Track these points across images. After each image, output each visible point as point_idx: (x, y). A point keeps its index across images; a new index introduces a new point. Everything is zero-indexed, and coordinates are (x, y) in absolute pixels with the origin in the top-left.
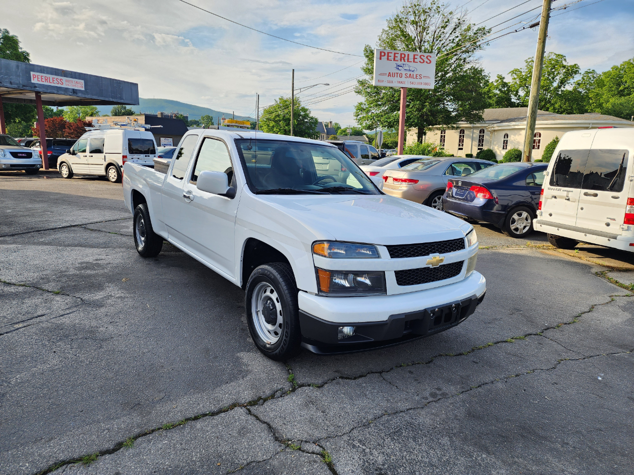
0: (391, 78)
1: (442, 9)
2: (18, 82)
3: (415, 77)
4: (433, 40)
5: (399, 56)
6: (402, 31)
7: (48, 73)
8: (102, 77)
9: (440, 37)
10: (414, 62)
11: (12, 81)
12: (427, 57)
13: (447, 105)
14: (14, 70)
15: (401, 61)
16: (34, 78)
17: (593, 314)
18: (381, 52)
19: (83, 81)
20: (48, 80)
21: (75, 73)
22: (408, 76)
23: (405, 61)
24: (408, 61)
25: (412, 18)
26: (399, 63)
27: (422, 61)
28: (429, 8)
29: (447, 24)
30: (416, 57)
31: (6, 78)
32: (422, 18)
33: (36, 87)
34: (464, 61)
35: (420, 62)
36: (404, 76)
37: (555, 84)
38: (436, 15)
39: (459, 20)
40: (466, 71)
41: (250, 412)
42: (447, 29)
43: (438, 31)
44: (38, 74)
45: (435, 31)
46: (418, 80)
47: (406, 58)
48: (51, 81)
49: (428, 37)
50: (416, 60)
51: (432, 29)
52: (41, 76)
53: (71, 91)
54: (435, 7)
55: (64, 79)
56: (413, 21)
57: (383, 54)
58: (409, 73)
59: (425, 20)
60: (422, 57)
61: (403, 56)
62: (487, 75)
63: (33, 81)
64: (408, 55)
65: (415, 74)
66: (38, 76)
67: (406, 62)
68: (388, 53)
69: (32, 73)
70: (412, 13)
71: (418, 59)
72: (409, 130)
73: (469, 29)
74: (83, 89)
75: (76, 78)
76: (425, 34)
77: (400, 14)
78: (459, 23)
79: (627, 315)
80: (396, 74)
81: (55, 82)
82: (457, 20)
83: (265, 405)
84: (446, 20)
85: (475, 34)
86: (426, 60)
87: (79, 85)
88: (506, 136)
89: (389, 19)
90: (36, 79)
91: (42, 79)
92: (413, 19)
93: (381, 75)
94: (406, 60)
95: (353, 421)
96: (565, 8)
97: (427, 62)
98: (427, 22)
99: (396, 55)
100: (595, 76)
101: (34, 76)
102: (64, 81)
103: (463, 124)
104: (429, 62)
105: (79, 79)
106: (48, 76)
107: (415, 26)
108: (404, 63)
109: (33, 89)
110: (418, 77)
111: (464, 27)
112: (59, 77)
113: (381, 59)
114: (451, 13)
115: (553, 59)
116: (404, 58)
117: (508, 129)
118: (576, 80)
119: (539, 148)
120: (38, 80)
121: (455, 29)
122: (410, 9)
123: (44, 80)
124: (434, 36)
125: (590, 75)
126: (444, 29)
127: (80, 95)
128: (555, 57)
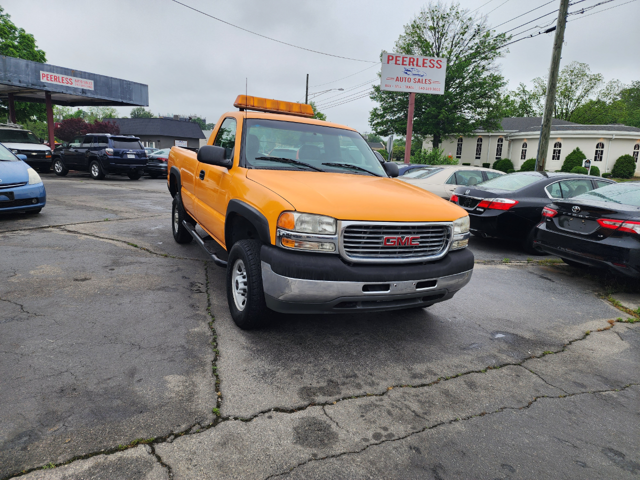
0: (399, 83)
1: (461, 14)
2: (27, 81)
3: (424, 81)
4: (452, 46)
5: (408, 60)
6: (420, 37)
7: (57, 73)
8: (111, 78)
9: (459, 43)
10: (423, 66)
11: (21, 80)
12: (437, 62)
13: (465, 112)
14: (23, 69)
15: (409, 65)
16: (43, 77)
17: (586, 343)
18: (389, 56)
20: (58, 80)
21: (85, 73)
22: (417, 80)
23: (413, 65)
24: (417, 65)
25: (430, 23)
26: (408, 67)
27: (432, 66)
28: (448, 14)
29: (466, 30)
30: (425, 61)
31: (15, 77)
32: (441, 23)
33: (45, 86)
34: (483, 68)
35: (430, 66)
36: (412, 80)
37: (578, 93)
38: (455, 21)
39: (479, 26)
40: (485, 79)
41: (153, 452)
42: (466, 35)
43: (457, 37)
44: (49, 73)
45: (454, 37)
46: (428, 86)
47: (415, 63)
48: (61, 81)
49: (446, 44)
50: (425, 65)
51: (451, 34)
52: (51, 76)
53: (80, 91)
54: (454, 13)
55: (74, 78)
56: (432, 27)
57: (391, 58)
58: (418, 78)
59: (443, 26)
60: (432, 61)
61: (412, 60)
62: (506, 82)
63: (42, 80)
64: (417, 59)
65: (424, 78)
66: (47, 75)
67: (415, 67)
68: (396, 57)
69: (41, 72)
70: (430, 19)
71: (428, 64)
72: (424, 138)
73: (488, 35)
74: (92, 89)
75: (86, 78)
76: (443, 40)
77: (417, 20)
78: (479, 30)
79: (625, 345)
80: (404, 79)
81: (65, 81)
82: (477, 26)
83: (174, 443)
84: (465, 26)
85: (495, 40)
87: (89, 85)
88: (525, 145)
89: (406, 25)
90: (45, 78)
91: (51, 78)
92: (432, 25)
93: (389, 79)
94: (415, 65)
95: (271, 467)
96: (582, 13)
97: (437, 67)
98: (446, 28)
99: (405, 59)
100: (619, 85)
101: (44, 75)
102: (73, 81)
103: (480, 133)
104: (439, 66)
105: (89, 79)
106: (57, 75)
107: (433, 32)
108: (413, 67)
109: (42, 88)
110: (427, 82)
111: (483, 34)
112: (69, 77)
113: (388, 63)
114: (470, 19)
115: (576, 68)
116: (413, 62)
117: (527, 139)
118: (599, 89)
119: (558, 159)
120: (47, 80)
121: (474, 36)
122: (429, 15)
123: (53, 79)
124: (452, 42)
125: (614, 84)
126: (463, 35)
127: (89, 95)
128: (578, 66)
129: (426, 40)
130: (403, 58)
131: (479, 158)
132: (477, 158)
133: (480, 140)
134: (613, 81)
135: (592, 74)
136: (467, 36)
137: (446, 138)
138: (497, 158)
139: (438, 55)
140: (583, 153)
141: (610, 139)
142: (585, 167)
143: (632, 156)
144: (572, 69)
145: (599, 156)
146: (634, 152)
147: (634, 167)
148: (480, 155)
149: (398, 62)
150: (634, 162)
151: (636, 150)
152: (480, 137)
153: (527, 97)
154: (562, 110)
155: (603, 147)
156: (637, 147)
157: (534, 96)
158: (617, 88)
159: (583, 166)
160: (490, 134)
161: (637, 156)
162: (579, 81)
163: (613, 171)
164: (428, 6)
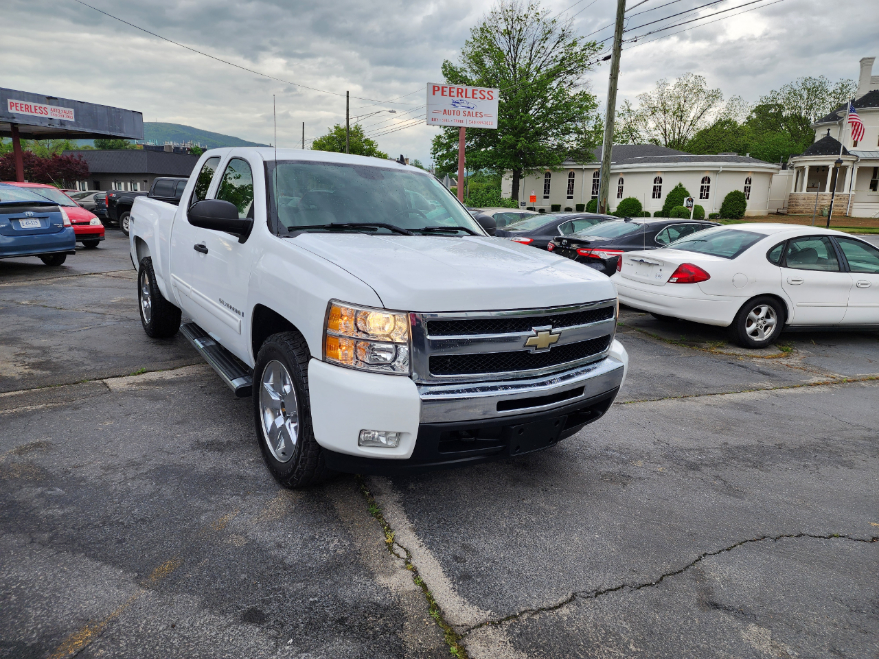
0: (446, 117)
1: (542, 16)
3: (474, 115)
4: (531, 55)
5: (455, 90)
7: (28, 100)
8: (96, 105)
9: (539, 52)
10: (473, 97)
12: (488, 93)
15: (458, 96)
16: (11, 106)
18: (434, 87)
19: (72, 110)
21: (63, 100)
22: (467, 113)
23: (462, 97)
24: (466, 97)
25: (503, 26)
26: (456, 99)
27: (483, 97)
28: (525, 15)
29: (548, 36)
30: (475, 92)
33: (14, 118)
35: (480, 98)
36: (462, 114)
37: (693, 114)
39: (564, 31)
40: (573, 98)
42: (548, 42)
44: (17, 101)
45: (534, 44)
46: (479, 119)
47: (464, 94)
48: (33, 110)
49: (524, 53)
50: (476, 96)
52: (21, 104)
53: (58, 122)
54: (532, 14)
55: (49, 107)
56: (505, 30)
57: (436, 89)
58: (467, 110)
59: (520, 30)
60: (482, 92)
61: (460, 91)
63: (10, 111)
64: (466, 90)
65: (474, 111)
66: (16, 104)
67: (464, 98)
68: (443, 88)
69: (9, 101)
70: (503, 20)
71: (478, 95)
72: (502, 173)
73: (574, 44)
74: (73, 120)
75: (63, 106)
76: (520, 48)
77: (488, 22)
78: (564, 35)
80: (452, 112)
81: (38, 111)
82: (561, 31)
84: (547, 30)
85: (583, 50)
86: (487, 96)
87: (68, 115)
88: (621, 181)
90: (14, 108)
91: (21, 107)
92: (506, 28)
93: (435, 112)
94: (464, 96)
98: (524, 32)
99: (453, 90)
101: (12, 104)
102: (49, 111)
103: (571, 165)
104: (490, 98)
105: (68, 107)
106: (29, 103)
107: (507, 37)
108: (462, 99)
109: (10, 121)
110: (479, 115)
111: (569, 41)
112: (43, 106)
113: (434, 94)
114: (554, 22)
115: (691, 81)
116: (461, 94)
117: (623, 173)
118: (718, 108)
119: (659, 197)
120: (17, 110)
121: (558, 42)
122: (501, 16)
123: (24, 109)
124: (531, 51)
125: (736, 102)
126: (544, 42)
127: (69, 128)
128: (693, 78)
129: (499, 48)
130: (450, 88)
131: (571, 198)
132: (569, 198)
133: (572, 175)
134: (735, 97)
135: (708, 89)
136: (549, 45)
137: (529, 172)
138: (593, 197)
139: (514, 66)
140: (687, 189)
141: (717, 172)
142: (687, 206)
143: (742, 191)
144: (686, 83)
145: (704, 193)
146: (745, 187)
147: (745, 205)
148: (572, 193)
149: (445, 93)
150: (744, 199)
151: (747, 185)
152: (572, 170)
153: (633, 118)
154: (674, 135)
155: (709, 182)
156: (749, 181)
157: (641, 118)
158: (738, 107)
159: (685, 205)
160: (584, 167)
161: (749, 192)
162: (695, 99)
163: (722, 211)
164: (500, 4)
